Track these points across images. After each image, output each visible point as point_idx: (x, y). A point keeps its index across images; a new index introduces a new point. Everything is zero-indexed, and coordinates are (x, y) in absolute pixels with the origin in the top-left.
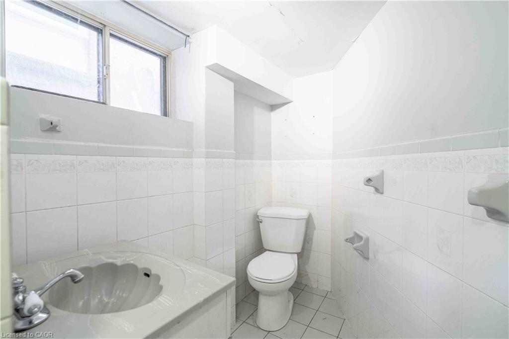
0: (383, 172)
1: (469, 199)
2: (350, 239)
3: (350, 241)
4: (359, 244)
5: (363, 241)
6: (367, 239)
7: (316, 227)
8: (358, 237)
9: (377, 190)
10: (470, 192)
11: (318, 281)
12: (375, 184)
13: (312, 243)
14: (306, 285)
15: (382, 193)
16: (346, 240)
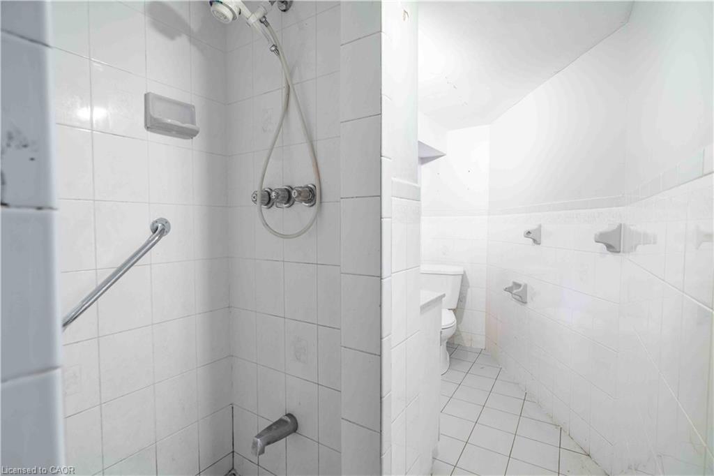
0: (540, 226)
1: (595, 238)
2: (509, 288)
3: (509, 290)
4: (518, 290)
5: (522, 288)
6: (526, 286)
7: (470, 285)
8: (517, 285)
9: (535, 241)
10: (596, 235)
11: (472, 340)
12: (534, 236)
13: (465, 302)
14: (459, 345)
15: (539, 244)
16: (506, 290)
